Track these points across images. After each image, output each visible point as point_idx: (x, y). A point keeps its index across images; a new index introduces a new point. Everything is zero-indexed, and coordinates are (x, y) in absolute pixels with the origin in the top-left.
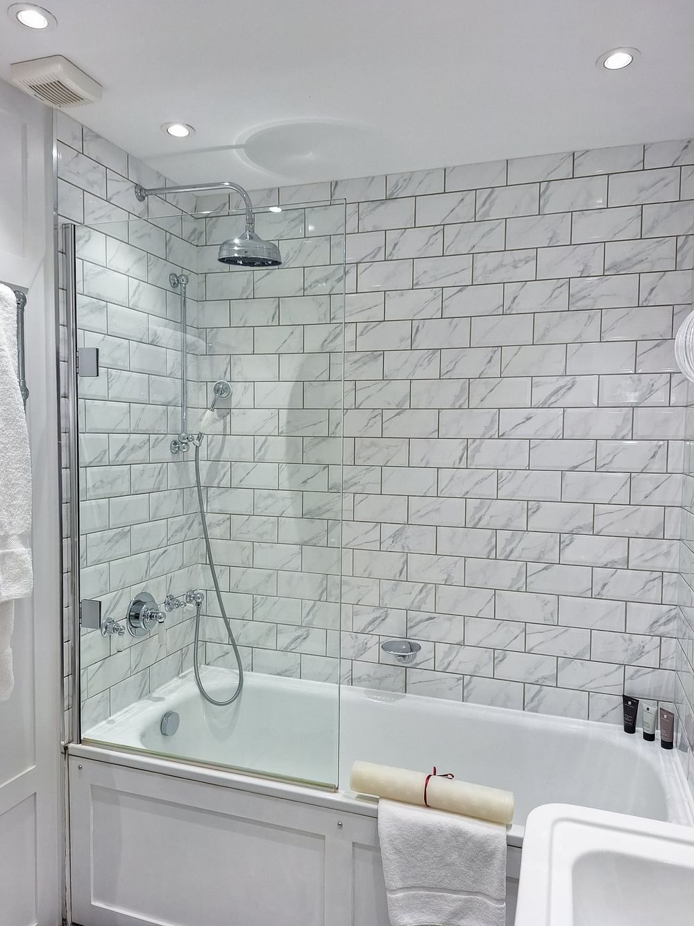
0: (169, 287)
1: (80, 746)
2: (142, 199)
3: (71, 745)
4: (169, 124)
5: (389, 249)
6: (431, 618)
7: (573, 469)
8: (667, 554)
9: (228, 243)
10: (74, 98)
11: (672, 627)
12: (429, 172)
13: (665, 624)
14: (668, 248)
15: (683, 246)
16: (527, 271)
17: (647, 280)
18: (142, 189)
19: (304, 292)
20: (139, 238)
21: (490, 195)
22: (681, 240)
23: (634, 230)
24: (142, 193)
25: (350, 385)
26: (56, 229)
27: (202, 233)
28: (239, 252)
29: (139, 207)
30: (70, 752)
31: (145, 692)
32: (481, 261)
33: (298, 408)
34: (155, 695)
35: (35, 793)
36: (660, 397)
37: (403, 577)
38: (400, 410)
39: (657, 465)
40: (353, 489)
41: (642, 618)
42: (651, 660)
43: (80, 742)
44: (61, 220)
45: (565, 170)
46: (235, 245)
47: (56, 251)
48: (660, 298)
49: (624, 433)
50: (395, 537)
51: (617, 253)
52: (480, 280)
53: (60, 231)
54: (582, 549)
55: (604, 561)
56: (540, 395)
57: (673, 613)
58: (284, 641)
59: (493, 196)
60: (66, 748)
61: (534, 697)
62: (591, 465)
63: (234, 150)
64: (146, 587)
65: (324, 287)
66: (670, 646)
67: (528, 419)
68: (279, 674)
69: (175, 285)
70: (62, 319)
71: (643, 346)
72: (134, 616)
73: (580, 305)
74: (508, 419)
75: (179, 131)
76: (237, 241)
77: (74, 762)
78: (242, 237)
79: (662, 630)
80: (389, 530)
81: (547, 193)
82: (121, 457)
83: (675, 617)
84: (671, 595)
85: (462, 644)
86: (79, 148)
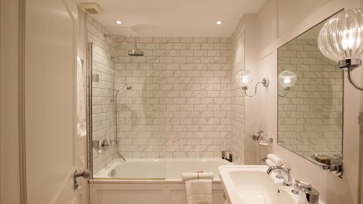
0: (110, 59)
1: (93, 180)
2: (105, 37)
3: (90, 180)
4: (117, 21)
5: (167, 54)
6: (179, 140)
7: (209, 104)
8: (228, 121)
9: (131, 51)
10: (96, 12)
11: (229, 136)
12: (176, 38)
13: (228, 135)
14: (225, 59)
15: (228, 58)
16: (198, 61)
17: (222, 65)
18: (105, 35)
19: (146, 62)
20: (104, 47)
21: (190, 45)
22: (228, 57)
23: (219, 55)
24: (105, 36)
25: (158, 85)
26: (87, 44)
27: (118, 46)
28: (134, 53)
29: (104, 39)
30: (90, 182)
31: (105, 166)
32: (188, 58)
33: (144, 90)
34: (108, 166)
35: (81, 194)
36: (225, 89)
37: (172, 131)
38: (171, 91)
39: (225, 103)
40: (159, 110)
41: (223, 134)
42: (225, 143)
43: (93, 179)
44: (88, 41)
45: (205, 41)
46: (133, 51)
47: (87, 49)
48: (224, 68)
49: (219, 96)
50: (170, 121)
51: (216, 59)
52: (188, 62)
53: (88, 44)
54: (211, 121)
55: (215, 124)
56: (202, 88)
57: (229, 133)
58: (141, 149)
59: (191, 44)
60: (88, 181)
61: (202, 154)
62: (213, 103)
63: (129, 28)
64: (105, 138)
65: (152, 62)
66: (229, 140)
67: (200, 93)
68: (140, 158)
69: (112, 59)
70: (88, 67)
71: (222, 78)
72: (103, 145)
73: (209, 69)
74: (196, 93)
75: (119, 22)
76: (133, 50)
77: (91, 185)
78: (134, 49)
79: (227, 137)
80: (168, 120)
81: (202, 45)
82: (100, 103)
83: (230, 134)
84: (229, 129)
85: (186, 145)
86: (92, 23)
